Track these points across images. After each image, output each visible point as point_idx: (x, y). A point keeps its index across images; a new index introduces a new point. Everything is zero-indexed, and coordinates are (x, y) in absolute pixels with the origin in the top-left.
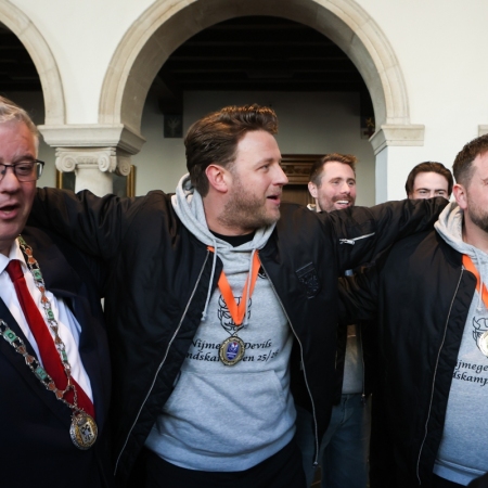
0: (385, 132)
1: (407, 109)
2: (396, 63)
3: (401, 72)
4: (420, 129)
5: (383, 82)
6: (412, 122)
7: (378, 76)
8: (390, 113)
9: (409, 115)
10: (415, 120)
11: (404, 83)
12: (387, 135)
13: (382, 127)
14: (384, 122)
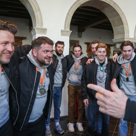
0: (35, 29)
1: (42, 23)
2: (39, 10)
3: (41, 12)
4: (46, 30)
5: (35, 15)
6: (43, 27)
7: (34, 13)
8: (37, 24)
9: (42, 25)
10: (44, 27)
11: (41, 16)
12: (36, 31)
13: (35, 28)
14: (35, 27)
